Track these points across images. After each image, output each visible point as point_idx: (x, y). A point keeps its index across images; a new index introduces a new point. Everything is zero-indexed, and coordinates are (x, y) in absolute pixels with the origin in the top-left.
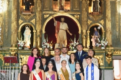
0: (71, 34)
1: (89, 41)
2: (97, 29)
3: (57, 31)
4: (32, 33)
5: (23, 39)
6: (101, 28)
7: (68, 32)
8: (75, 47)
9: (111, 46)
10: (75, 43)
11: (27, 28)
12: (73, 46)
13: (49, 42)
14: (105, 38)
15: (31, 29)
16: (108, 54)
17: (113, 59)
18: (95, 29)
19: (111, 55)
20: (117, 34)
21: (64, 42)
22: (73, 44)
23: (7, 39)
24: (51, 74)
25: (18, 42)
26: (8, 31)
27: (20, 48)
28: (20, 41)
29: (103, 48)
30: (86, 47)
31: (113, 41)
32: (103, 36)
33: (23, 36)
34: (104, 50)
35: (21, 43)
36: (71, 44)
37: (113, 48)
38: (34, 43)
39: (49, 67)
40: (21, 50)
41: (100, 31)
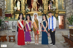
0: (39, 4)
1: (47, 7)
2: (51, 2)
3: (32, 2)
4: (21, 3)
5: (17, 6)
6: (53, 1)
7: (38, 3)
8: (41, 10)
9: (58, 9)
10: (41, 8)
11: (18, 1)
12: (40, 9)
13: (29, 8)
14: (55, 5)
15: (20, 2)
16: (56, 13)
17: (58, 15)
18: (50, 1)
19: (58, 13)
20: (61, 3)
21: (36, 8)
22: (40, 8)
23: (9, 6)
24: (29, 22)
25: (14, 8)
26: (9, 3)
27: (15, 11)
28: (15, 7)
29: (54, 10)
30: (46, 10)
31: (59, 7)
32: (54, 5)
33: (17, 5)
34: (54, 11)
35: (15, 8)
36: (39, 8)
37: (58, 10)
38: (22, 8)
39: (28, 18)
40: (16, 12)
41: (53, 2)
